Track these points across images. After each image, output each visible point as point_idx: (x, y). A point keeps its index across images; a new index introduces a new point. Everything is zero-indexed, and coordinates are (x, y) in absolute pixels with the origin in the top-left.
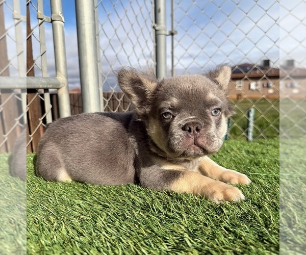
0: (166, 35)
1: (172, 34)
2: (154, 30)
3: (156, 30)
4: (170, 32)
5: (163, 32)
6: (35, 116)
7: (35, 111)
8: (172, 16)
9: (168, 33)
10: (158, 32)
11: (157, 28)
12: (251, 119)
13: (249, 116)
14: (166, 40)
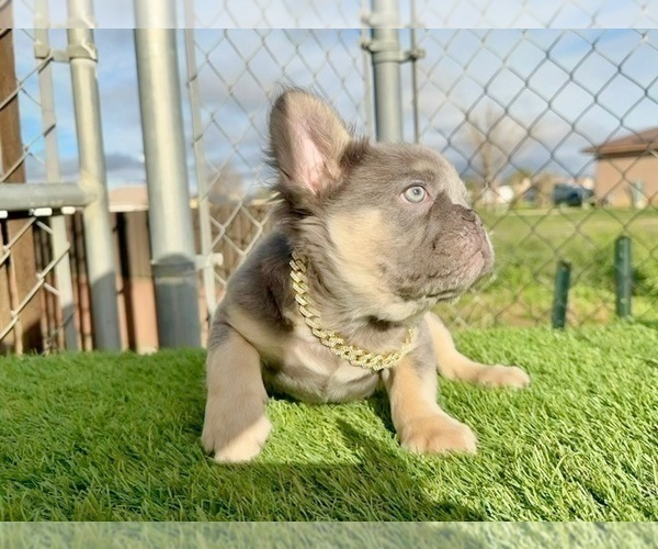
0: (400, 62)
1: (413, 59)
3: (373, 53)
4: (407, 53)
5: (390, 55)
6: (26, 269)
7: (26, 260)
9: (402, 57)
10: (378, 57)
11: (374, 47)
14: (399, 72)
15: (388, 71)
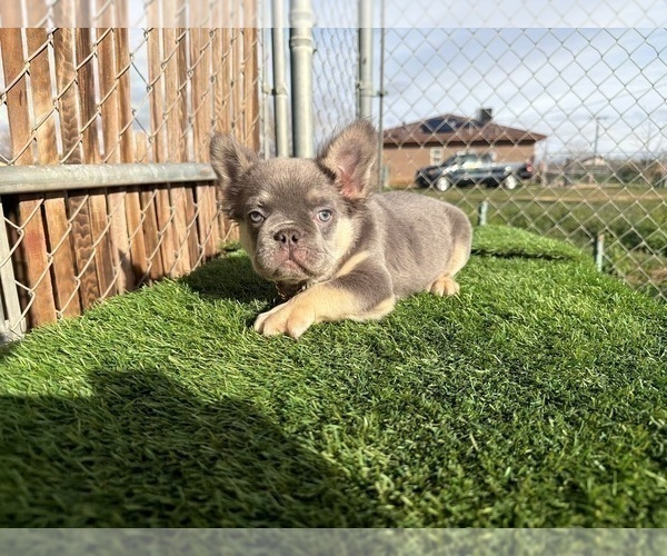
0: (372, 96)
1: (381, 95)
3: (360, 90)
4: (378, 92)
5: (369, 92)
8: (382, 69)
9: (375, 94)
11: (362, 87)
12: (483, 216)
13: (480, 211)
14: (371, 101)
15: (367, 100)
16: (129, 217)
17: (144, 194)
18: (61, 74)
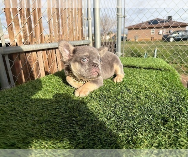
1: (124, 17)
2: (117, 16)
3: (118, 16)
5: (121, 16)
9: (122, 16)
10: (119, 16)
11: (118, 15)
12: (155, 53)
13: (154, 52)
14: (121, 19)
15: (120, 19)
16: (43, 57)
17: (48, 51)
18: (22, 21)
